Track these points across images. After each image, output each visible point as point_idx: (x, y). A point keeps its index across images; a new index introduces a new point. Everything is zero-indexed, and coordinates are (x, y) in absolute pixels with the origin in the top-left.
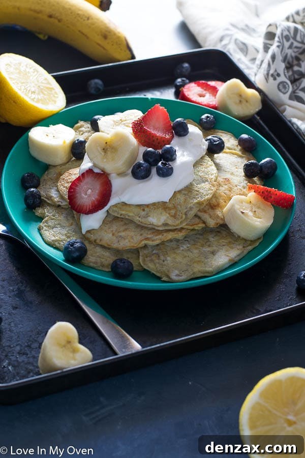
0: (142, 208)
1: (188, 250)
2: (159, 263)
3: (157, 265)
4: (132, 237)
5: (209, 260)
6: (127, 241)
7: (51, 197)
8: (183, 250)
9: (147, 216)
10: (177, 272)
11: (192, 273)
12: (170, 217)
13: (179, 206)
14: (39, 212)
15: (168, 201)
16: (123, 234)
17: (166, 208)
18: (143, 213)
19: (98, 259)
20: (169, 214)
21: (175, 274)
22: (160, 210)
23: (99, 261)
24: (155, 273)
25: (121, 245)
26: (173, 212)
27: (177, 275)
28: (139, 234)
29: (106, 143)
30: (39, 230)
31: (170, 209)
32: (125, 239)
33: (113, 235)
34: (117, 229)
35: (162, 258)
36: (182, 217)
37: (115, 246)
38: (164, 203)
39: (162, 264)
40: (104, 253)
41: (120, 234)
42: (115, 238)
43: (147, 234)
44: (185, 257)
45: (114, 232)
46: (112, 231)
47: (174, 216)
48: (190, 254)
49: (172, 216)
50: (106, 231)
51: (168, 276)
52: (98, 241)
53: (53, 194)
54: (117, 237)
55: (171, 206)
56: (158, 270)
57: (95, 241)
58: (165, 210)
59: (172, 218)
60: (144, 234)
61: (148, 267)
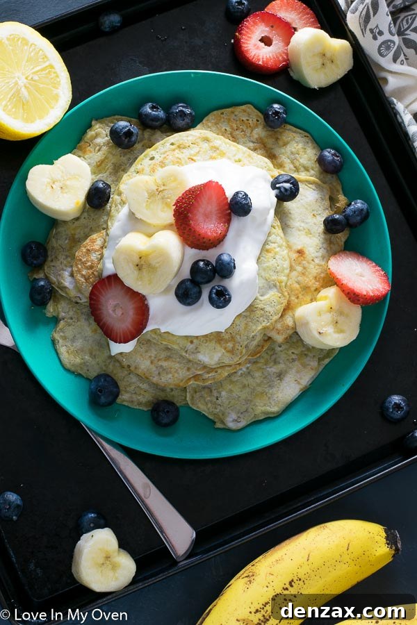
0: (189, 340)
1: (249, 373)
2: (211, 401)
3: (209, 405)
4: (176, 371)
5: (274, 390)
6: (170, 376)
7: (66, 287)
8: (242, 375)
9: (197, 351)
10: (234, 416)
11: (253, 416)
12: (226, 354)
13: (238, 337)
14: (51, 309)
15: (223, 331)
16: (165, 364)
17: (222, 340)
18: (192, 346)
19: (134, 396)
20: (225, 349)
21: (231, 420)
22: (213, 344)
23: (135, 399)
24: (206, 415)
25: (163, 380)
26: (230, 345)
27: (235, 421)
28: (186, 368)
29: (140, 258)
30: (54, 342)
31: (227, 341)
32: (167, 373)
33: (152, 362)
34: (156, 355)
35: (215, 394)
36: (242, 352)
37: (155, 380)
38: (219, 333)
39: (215, 403)
40: (141, 385)
41: (160, 363)
42: (154, 369)
43: (196, 369)
44: (244, 386)
45: (153, 358)
46: (150, 357)
47: (232, 352)
48: (250, 380)
49: (228, 352)
50: (141, 355)
51: (223, 422)
52: (132, 368)
53: (67, 282)
54: (157, 367)
55: (227, 337)
56: (211, 411)
57: (129, 366)
58: (220, 343)
59: (228, 354)
60: (193, 369)
61: (198, 407)
